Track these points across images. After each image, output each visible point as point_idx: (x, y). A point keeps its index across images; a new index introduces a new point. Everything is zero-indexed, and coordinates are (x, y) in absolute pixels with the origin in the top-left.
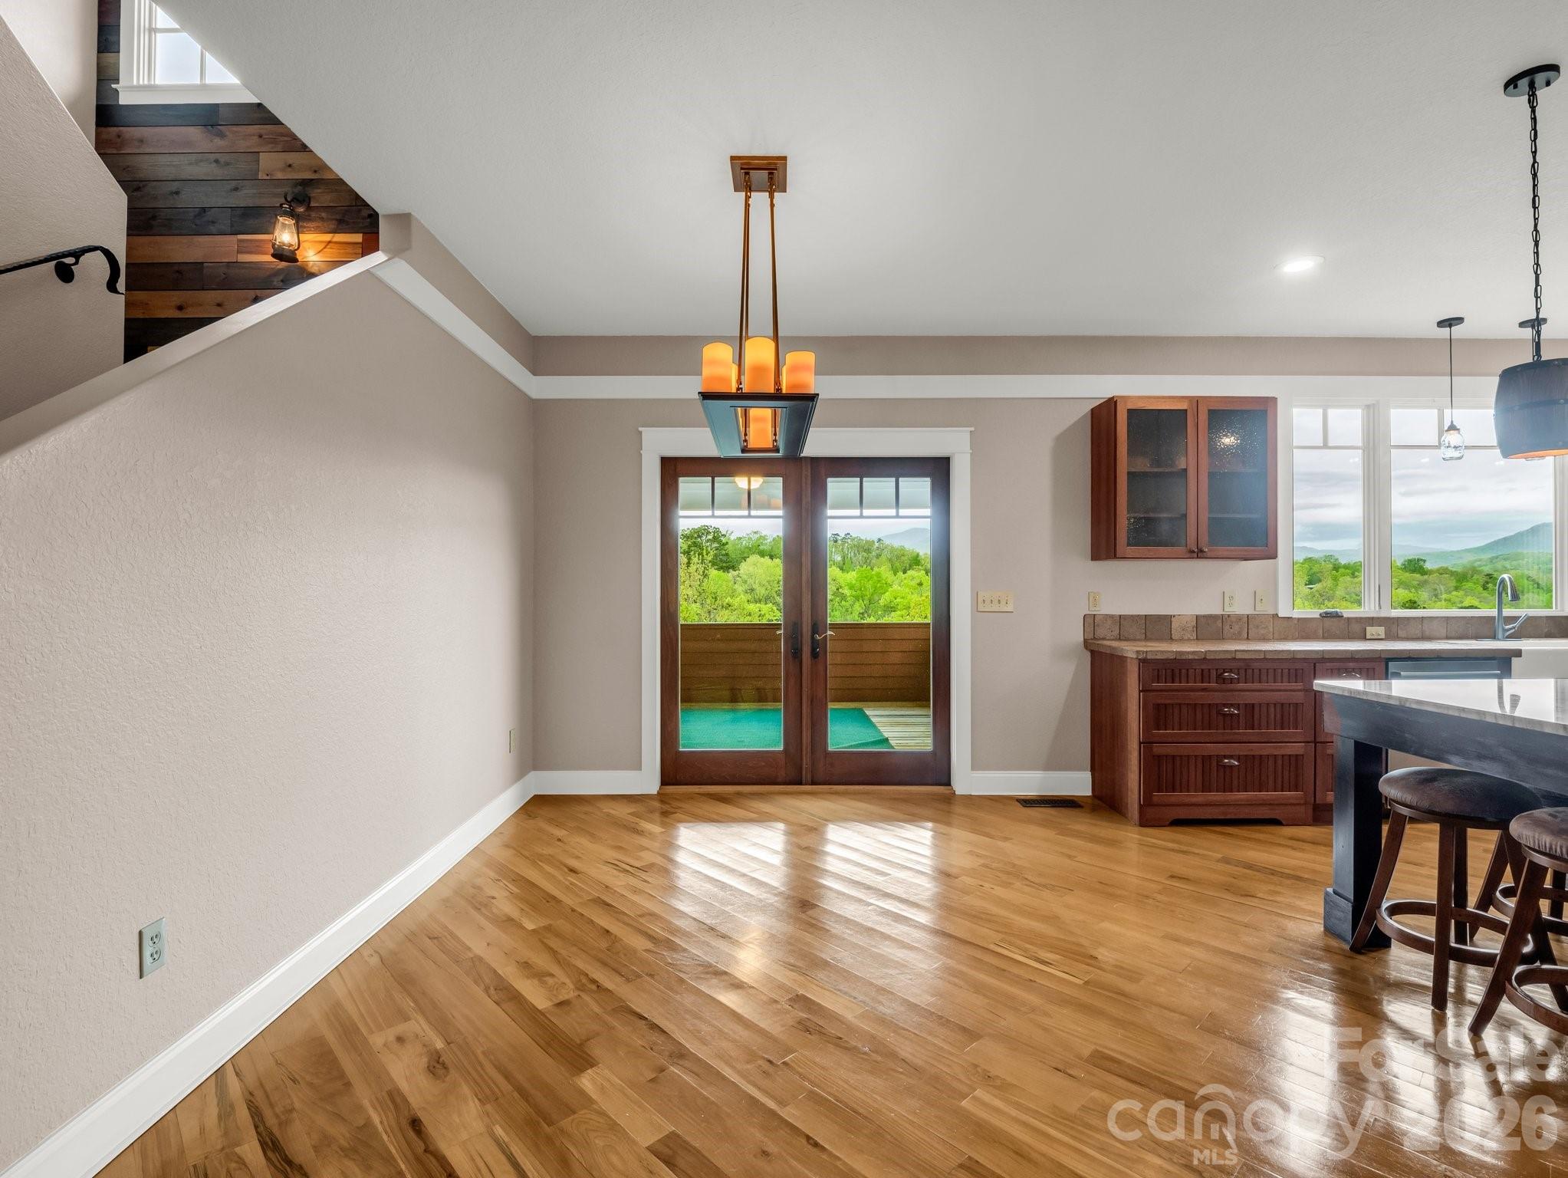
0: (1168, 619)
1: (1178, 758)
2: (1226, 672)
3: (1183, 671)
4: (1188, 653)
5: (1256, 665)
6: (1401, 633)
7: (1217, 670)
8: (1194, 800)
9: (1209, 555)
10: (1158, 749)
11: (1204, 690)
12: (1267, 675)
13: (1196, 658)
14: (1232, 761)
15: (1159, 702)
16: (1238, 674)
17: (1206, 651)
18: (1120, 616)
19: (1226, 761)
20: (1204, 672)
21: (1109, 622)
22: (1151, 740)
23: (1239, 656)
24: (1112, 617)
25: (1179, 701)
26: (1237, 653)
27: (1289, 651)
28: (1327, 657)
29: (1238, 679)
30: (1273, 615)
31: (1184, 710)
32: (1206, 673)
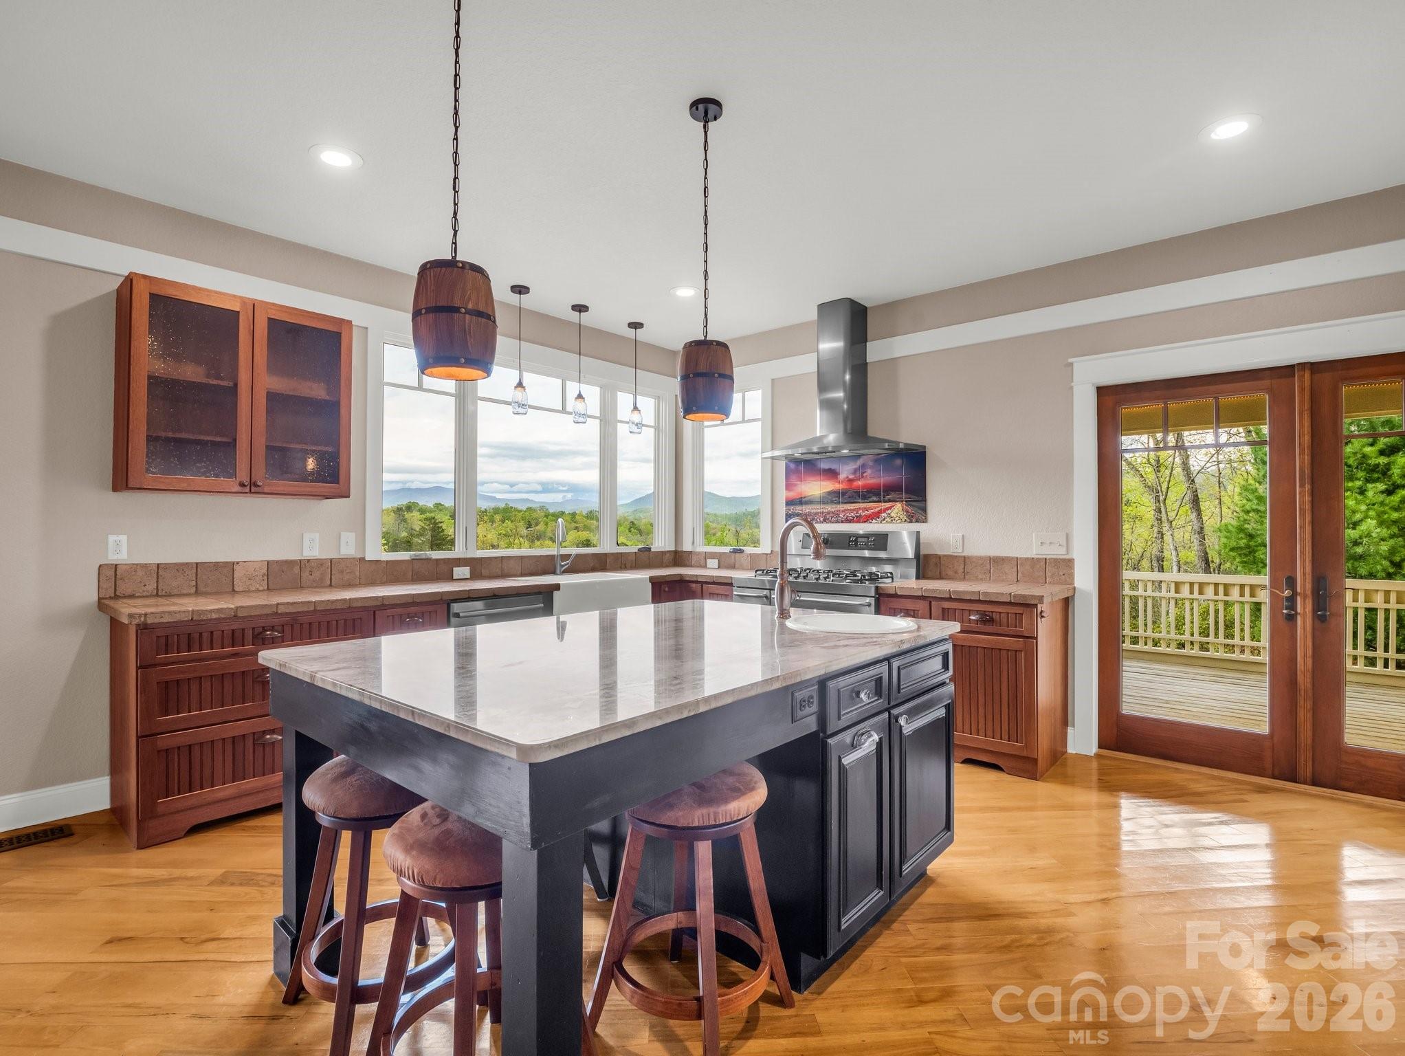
0: (231, 566)
1: (197, 747)
2: (268, 631)
3: (205, 635)
4: (211, 611)
5: (304, 619)
6: (485, 572)
7: (253, 628)
8: (221, 795)
9: (266, 490)
10: (164, 741)
11: (235, 655)
12: (319, 630)
13: (223, 616)
14: (275, 736)
15: (167, 678)
16: (283, 632)
17: (237, 608)
18: (158, 565)
19: (268, 737)
20: (236, 635)
21: (140, 573)
22: (154, 732)
23: (282, 610)
24: (145, 566)
25: (198, 674)
26: (280, 607)
27: (345, 600)
28: (387, 603)
29: (282, 637)
30: (360, 559)
31: (206, 685)
32: (238, 634)
